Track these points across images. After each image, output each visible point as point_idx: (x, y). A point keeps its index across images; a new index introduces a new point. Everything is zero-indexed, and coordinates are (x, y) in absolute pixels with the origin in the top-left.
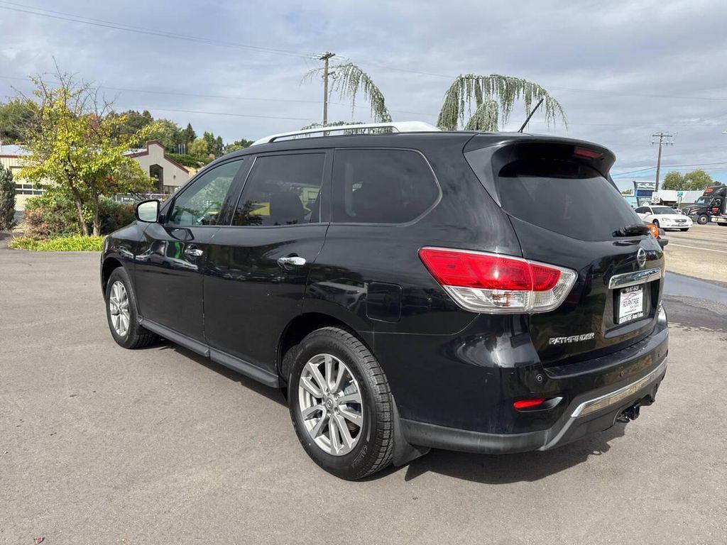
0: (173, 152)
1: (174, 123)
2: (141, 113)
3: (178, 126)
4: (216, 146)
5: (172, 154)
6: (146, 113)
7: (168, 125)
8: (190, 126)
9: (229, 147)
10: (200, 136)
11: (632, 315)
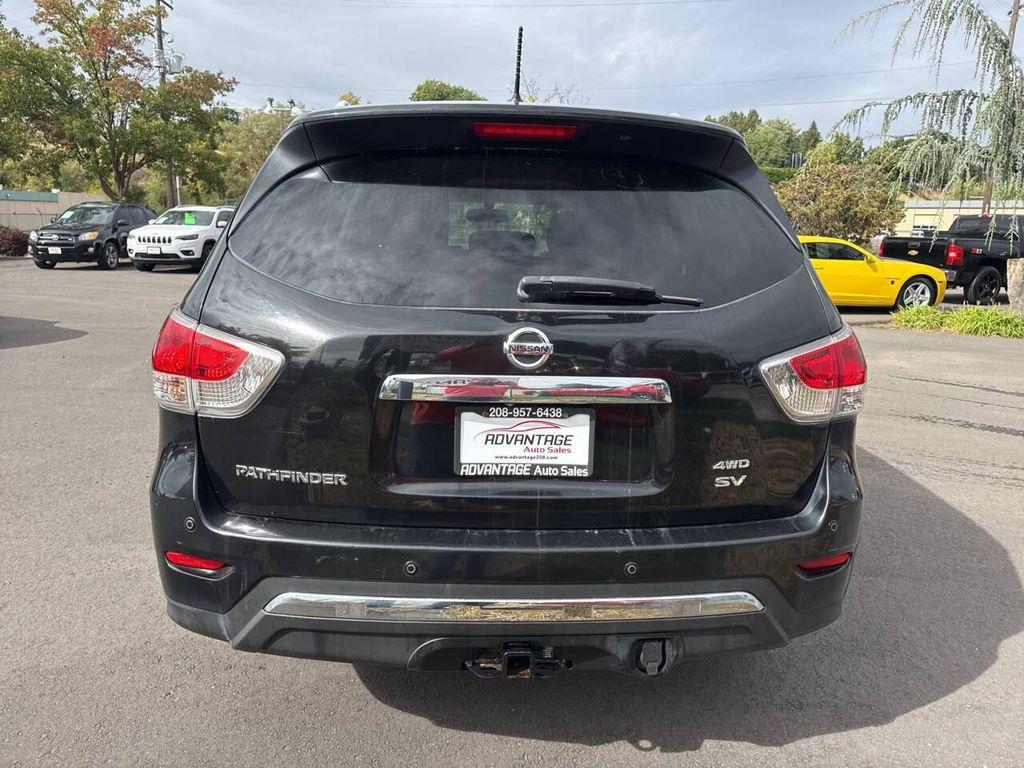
0: (782, 166)
1: (790, 123)
2: (746, 114)
3: (795, 128)
4: (849, 152)
5: (782, 169)
6: (754, 114)
7: (781, 126)
8: (814, 126)
9: (872, 151)
10: (827, 139)
11: (533, 467)
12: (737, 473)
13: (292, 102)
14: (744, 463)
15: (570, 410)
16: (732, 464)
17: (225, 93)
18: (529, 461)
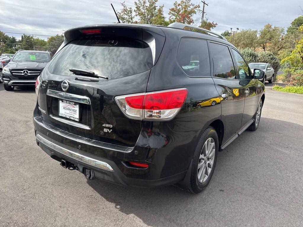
11: (70, 117)
12: (109, 128)
13: (238, 29)
14: (111, 126)
15: (76, 104)
16: (107, 125)
17: (214, 28)
18: (69, 115)
